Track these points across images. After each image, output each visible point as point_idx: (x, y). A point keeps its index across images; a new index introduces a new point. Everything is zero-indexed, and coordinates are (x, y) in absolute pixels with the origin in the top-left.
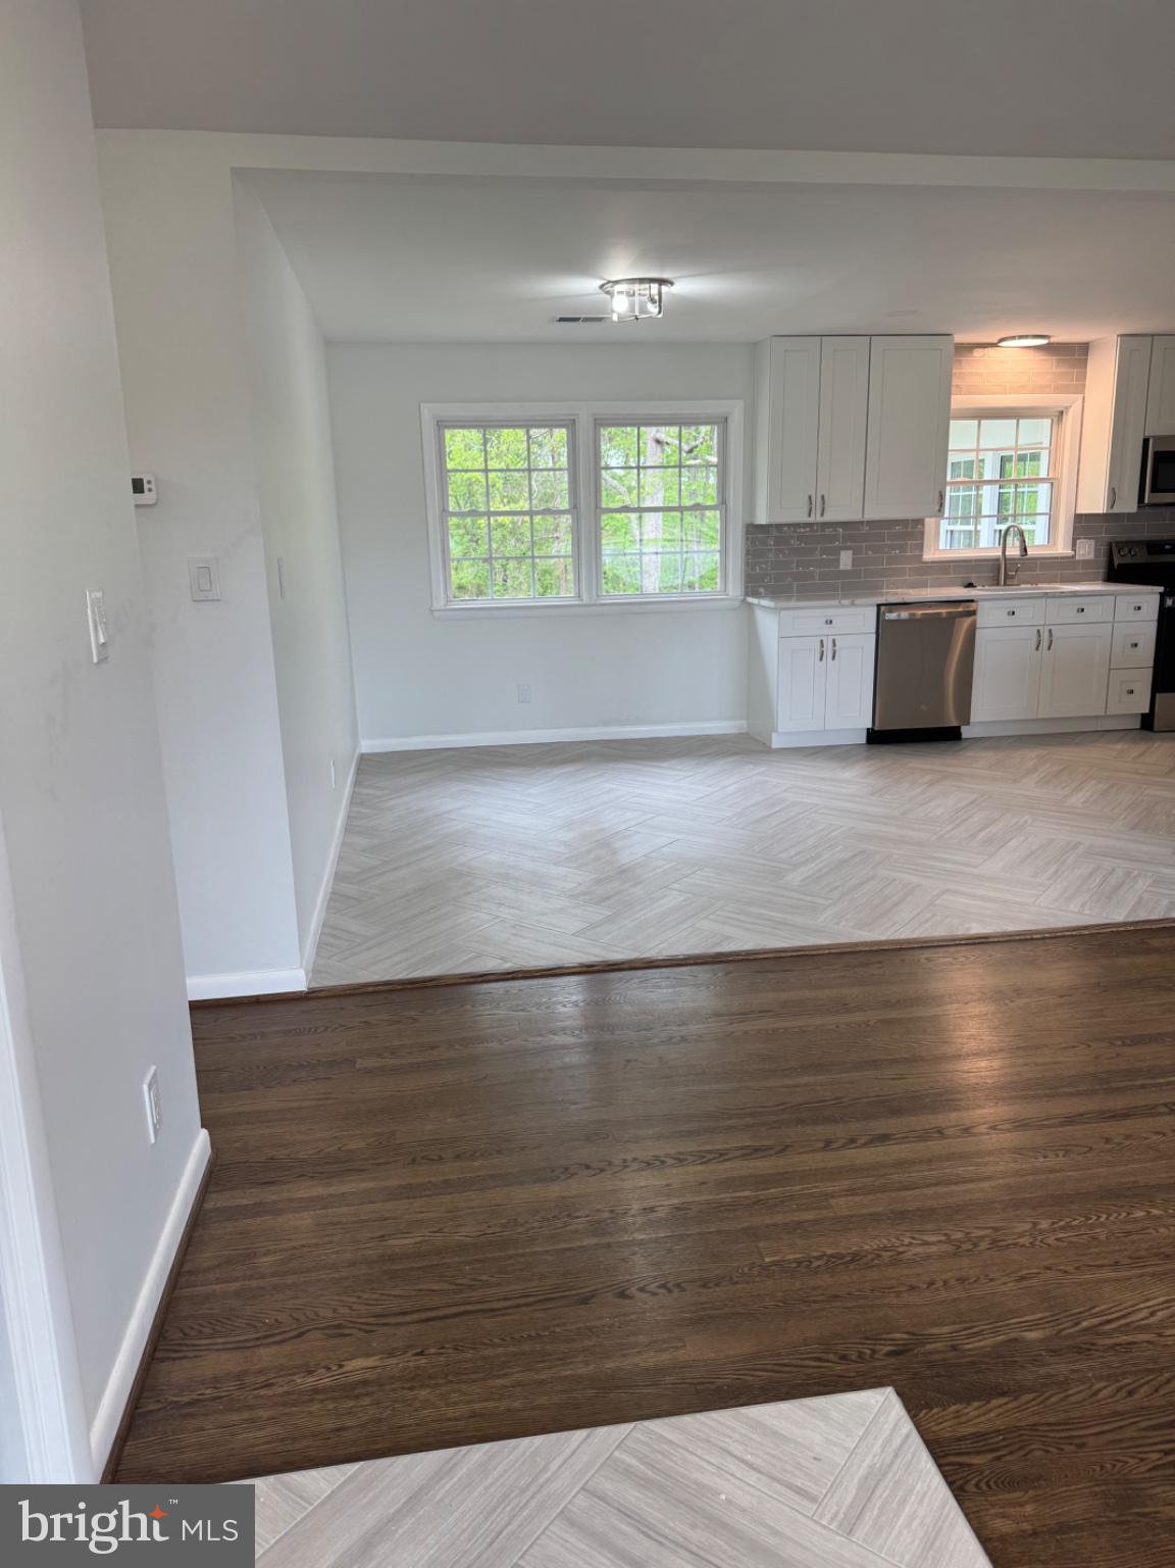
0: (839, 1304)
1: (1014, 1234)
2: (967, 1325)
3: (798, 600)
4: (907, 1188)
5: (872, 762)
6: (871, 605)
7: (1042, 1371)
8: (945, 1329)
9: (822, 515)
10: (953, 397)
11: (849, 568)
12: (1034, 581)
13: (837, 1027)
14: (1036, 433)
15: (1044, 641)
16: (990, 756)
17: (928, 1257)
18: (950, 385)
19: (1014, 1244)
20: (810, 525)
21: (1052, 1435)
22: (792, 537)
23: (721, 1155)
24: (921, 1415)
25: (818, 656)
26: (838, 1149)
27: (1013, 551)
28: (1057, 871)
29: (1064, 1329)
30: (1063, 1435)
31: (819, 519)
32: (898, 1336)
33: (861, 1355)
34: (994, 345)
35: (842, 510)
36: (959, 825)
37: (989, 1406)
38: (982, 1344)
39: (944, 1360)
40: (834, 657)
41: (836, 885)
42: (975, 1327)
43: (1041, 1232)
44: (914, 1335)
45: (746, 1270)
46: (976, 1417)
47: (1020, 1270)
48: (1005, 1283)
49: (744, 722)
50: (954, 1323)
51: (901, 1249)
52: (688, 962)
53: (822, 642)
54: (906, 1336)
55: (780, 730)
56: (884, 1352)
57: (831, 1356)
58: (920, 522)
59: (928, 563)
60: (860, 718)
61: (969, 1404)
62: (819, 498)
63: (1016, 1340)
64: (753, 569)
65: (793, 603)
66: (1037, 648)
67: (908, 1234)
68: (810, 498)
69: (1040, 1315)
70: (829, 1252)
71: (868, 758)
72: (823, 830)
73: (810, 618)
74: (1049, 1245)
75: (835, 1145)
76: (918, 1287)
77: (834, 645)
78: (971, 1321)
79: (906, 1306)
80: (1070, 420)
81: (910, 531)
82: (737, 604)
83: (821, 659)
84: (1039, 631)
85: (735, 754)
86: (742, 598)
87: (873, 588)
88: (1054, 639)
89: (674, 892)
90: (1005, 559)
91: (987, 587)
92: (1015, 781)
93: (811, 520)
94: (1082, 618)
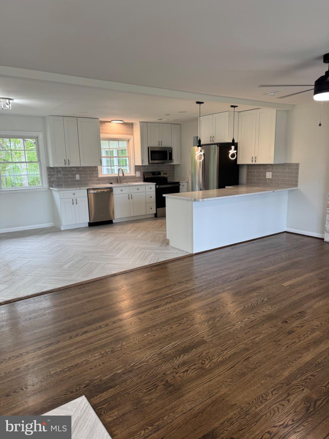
0: (71, 379)
1: (117, 348)
2: (104, 374)
3: (65, 188)
4: (91, 344)
5: (89, 232)
6: (85, 189)
7: (121, 379)
8: (99, 376)
9: (69, 165)
10: (101, 135)
11: (79, 179)
12: (127, 182)
13: (75, 306)
14: (123, 145)
15: (130, 197)
16: (120, 227)
17: (96, 360)
18: (100, 132)
19: (117, 350)
20: (66, 168)
21: (123, 393)
22: (61, 171)
23: (40, 348)
24: (91, 400)
25: (72, 204)
26: (74, 338)
27: (121, 175)
28: (133, 255)
29: (127, 368)
30: (125, 393)
31: (68, 166)
32: (87, 382)
33: (76, 390)
34: (110, 122)
35: (74, 163)
36: (111, 246)
37: (108, 392)
38: (107, 377)
39: (98, 384)
40: (76, 204)
41: (78, 266)
42: (105, 374)
43: (123, 345)
44: (91, 380)
45: (46, 377)
46: (105, 396)
47: (118, 356)
48: (114, 361)
49: (53, 223)
50: (101, 374)
51: (88, 360)
52: (32, 296)
54: (88, 381)
55: (63, 225)
56: (83, 387)
57: (68, 393)
58: (96, 167)
59: (100, 178)
60: (86, 220)
61: (103, 393)
62: (67, 160)
63: (115, 374)
64: (50, 179)
65: (64, 189)
66: (129, 199)
67: (91, 355)
68: (65, 160)
69: (121, 366)
70: (69, 366)
71: (88, 231)
72: (75, 252)
73: (69, 193)
74: (125, 348)
75: (73, 337)
76: (92, 368)
77: (76, 200)
78: (105, 372)
79: (89, 374)
80: (131, 142)
81: (94, 170)
82: (47, 189)
83: (73, 204)
84: (129, 195)
85: (50, 233)
86: (48, 188)
87: (86, 185)
88: (132, 196)
89: (29, 276)
90: (119, 177)
91: (116, 184)
92: (125, 233)
93: (66, 166)
94: (138, 191)
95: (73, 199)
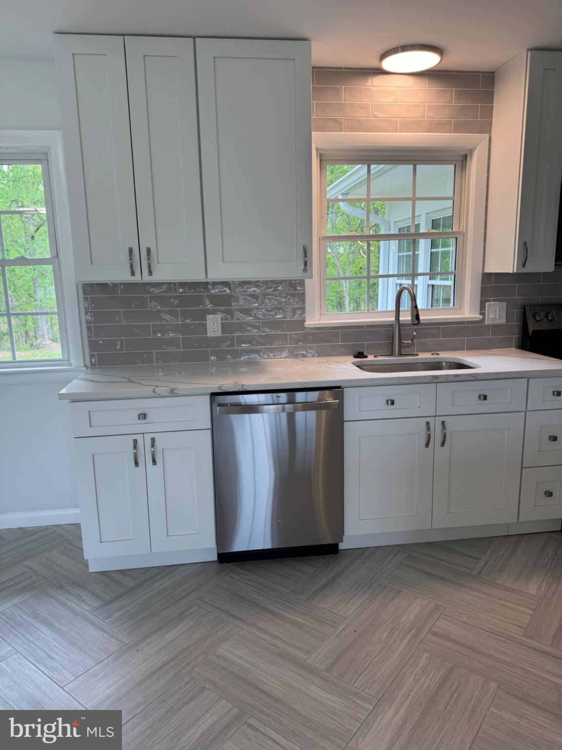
6: (201, 394)
9: (150, 273)
11: (219, 334)
15: (435, 436)
20: (136, 286)
25: (132, 459)
31: (146, 278)
35: (178, 267)
40: (154, 461)
53: (135, 442)
58: (300, 283)
59: (309, 329)
62: (143, 252)
66: (427, 445)
68: (131, 251)
77: (154, 445)
80: (475, 165)
83: (137, 463)
84: (428, 424)
88: (448, 432)
90: (400, 326)
94: (484, 406)
95: (139, 438)
